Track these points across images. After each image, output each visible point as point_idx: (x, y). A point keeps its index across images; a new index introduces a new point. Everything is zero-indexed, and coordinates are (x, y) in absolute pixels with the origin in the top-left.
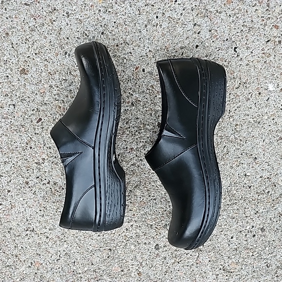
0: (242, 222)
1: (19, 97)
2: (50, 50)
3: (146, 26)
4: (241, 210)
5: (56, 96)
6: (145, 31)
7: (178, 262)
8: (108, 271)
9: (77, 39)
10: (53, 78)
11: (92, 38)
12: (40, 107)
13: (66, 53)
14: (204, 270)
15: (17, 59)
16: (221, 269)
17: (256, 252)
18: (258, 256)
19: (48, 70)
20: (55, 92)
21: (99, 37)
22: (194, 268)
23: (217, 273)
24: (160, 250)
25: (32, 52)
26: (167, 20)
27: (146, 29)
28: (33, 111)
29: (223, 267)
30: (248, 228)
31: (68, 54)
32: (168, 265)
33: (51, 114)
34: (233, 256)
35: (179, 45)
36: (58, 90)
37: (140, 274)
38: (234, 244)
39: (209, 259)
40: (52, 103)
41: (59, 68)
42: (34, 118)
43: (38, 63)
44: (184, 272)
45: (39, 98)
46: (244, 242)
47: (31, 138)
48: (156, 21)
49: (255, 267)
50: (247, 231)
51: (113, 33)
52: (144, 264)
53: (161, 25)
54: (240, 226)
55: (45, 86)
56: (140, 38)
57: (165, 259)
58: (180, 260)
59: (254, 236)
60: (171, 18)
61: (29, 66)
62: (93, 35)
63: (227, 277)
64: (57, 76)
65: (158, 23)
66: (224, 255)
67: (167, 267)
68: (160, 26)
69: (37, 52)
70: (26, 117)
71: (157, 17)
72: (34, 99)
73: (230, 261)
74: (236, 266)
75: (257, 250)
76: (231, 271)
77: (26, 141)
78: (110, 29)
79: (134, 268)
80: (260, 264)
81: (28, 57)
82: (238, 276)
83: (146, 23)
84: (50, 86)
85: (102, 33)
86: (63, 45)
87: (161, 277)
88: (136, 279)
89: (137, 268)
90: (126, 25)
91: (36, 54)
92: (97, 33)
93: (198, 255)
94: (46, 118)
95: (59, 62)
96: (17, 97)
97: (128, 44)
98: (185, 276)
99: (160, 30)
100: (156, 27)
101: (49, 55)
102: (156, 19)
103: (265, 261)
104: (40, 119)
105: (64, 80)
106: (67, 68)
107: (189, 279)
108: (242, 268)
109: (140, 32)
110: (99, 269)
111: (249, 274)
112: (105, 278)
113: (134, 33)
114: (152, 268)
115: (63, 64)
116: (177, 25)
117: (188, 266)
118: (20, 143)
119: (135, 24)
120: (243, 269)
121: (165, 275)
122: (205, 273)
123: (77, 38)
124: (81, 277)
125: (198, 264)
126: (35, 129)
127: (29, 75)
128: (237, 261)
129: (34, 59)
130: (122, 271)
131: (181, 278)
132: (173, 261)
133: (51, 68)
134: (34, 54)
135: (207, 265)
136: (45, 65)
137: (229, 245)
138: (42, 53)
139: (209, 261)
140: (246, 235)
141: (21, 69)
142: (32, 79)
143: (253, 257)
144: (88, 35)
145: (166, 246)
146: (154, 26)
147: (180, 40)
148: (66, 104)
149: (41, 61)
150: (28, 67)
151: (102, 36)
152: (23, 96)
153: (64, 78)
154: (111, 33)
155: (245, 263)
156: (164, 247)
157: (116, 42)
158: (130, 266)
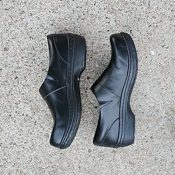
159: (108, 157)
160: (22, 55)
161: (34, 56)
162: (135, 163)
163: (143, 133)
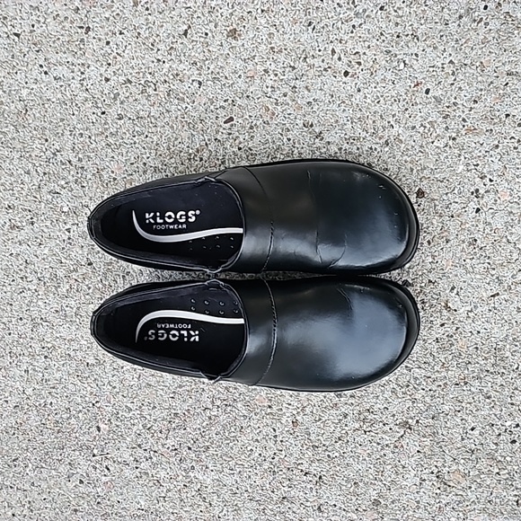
0: (501, 411)
1: (212, 72)
2: (287, 10)
3: (461, 17)
4: (507, 389)
5: (270, 89)
6: (456, 25)
7: (365, 432)
8: (247, 398)
9: (336, 6)
10: (275, 58)
11: (361, 11)
12: (238, 99)
13: (310, 24)
14: (403, 463)
15: (230, 11)
16: (432, 473)
17: (506, 471)
18: (507, 479)
19: (271, 43)
20: (270, 83)
21: (375, 12)
22: (387, 451)
23: (424, 477)
24: (342, 399)
25: (258, 7)
26: (502, 17)
27: (458, 22)
28: (225, 101)
29: (439, 472)
30: (508, 424)
31: (312, 26)
32: (346, 428)
33: (250, 116)
34: (463, 461)
35: (507, 68)
36: (275, 81)
37: (295, 424)
38: (472, 441)
39: (418, 448)
40: (258, 99)
41: (290, 45)
42: (222, 113)
43: (261, 27)
44: (368, 452)
45: (241, 84)
46: (492, 445)
47: (206, 144)
48: (481, 13)
49: (494, 494)
50: (504, 428)
51: (400, 13)
52: (308, 410)
53: (487, 24)
54: (496, 415)
55: (258, 67)
56: (442, 34)
57: (345, 417)
58: (370, 429)
59: (514, 442)
60: (511, 16)
61: (244, 27)
62: (366, 7)
63: (438, 491)
64: (281, 57)
65: (484, 18)
66: (447, 452)
67: (344, 432)
68: (485, 24)
69: (265, 9)
70: (212, 107)
71: (486, 8)
72: (233, 83)
73: (454, 467)
74: (461, 479)
75: (509, 468)
76: (449, 483)
77: (198, 146)
78: (398, 5)
79: (290, 410)
80: (505, 494)
81: (248, 13)
82: (459, 498)
83: (462, 11)
84: (265, 70)
85: (382, 9)
86: (311, 11)
87: (327, 444)
88: (286, 429)
89: (295, 412)
90: (426, 5)
91: (262, 11)
92: (372, 5)
93: (402, 433)
94: (240, 121)
95: (293, 35)
96: (210, 71)
97: (418, 39)
98: (367, 459)
99: (482, 30)
100: (478, 23)
101: (282, 19)
102: (482, 10)
103: (515, 493)
104: (231, 119)
105: (290, 66)
106: (302, 48)
107: (372, 466)
108: (470, 488)
109: (446, 24)
110: (235, 389)
111: (479, 502)
112: (239, 405)
113: (436, 23)
114: (318, 423)
115: (299, 41)
116: (516, 32)
117: (378, 444)
118: (188, 147)
119: (443, 8)
120: (473, 489)
121: (336, 442)
122: (404, 467)
123: (338, 4)
124: (204, 390)
125: (396, 447)
126: (217, 132)
127: (240, 43)
128: (466, 472)
129: (256, 18)
130: (270, 407)
131: (361, 459)
132: (357, 426)
133: (277, 42)
134: (259, 11)
135: (412, 456)
136: (270, 34)
137: (463, 439)
138: (272, 11)
139: (418, 451)
140: (500, 434)
141: (232, 28)
142: (242, 50)
143: (498, 477)
144: (356, 4)
145: (354, 397)
146: (475, 21)
147: (512, 58)
148: (279, 108)
149: (266, 25)
150: (243, 29)
151: (380, 12)
152: (218, 73)
153: (292, 65)
154: (396, 11)
155: (478, 481)
156: (351, 396)
157: (399, 29)
158: (285, 405)
159: (384, 432)
160: (268, 63)
161: (297, 79)
162: (452, 484)
163: (515, 413)
